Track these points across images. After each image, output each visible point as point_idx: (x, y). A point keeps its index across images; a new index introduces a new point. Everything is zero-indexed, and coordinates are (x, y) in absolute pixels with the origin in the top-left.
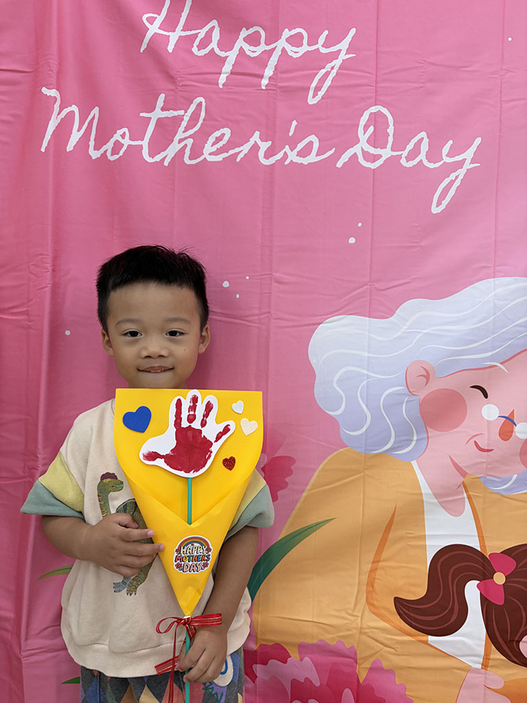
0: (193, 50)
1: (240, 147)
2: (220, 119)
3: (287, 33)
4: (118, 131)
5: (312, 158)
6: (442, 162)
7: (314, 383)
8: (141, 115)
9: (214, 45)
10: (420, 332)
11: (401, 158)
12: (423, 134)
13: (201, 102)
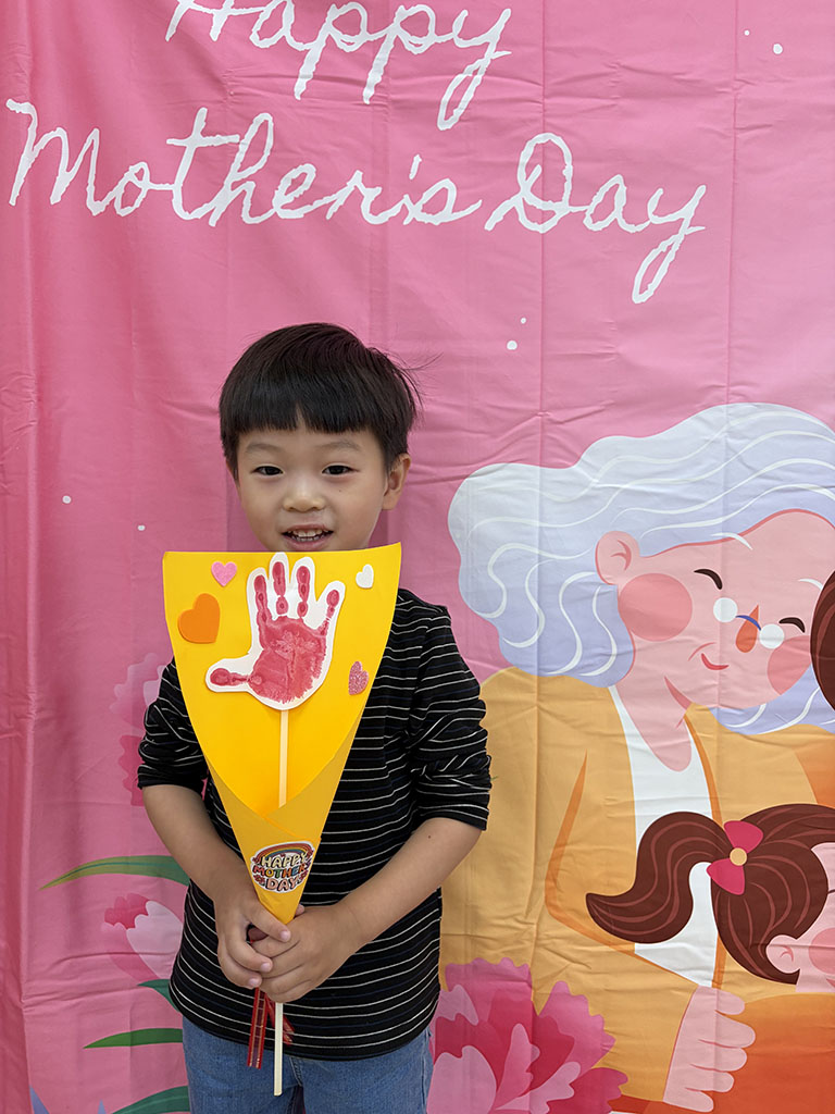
0: (251, 38)
1: (330, 195)
2: (299, 150)
3: (402, 13)
4: (131, 167)
5: (447, 215)
6: (647, 223)
7: (458, 571)
8: (169, 142)
9: (285, 31)
10: (617, 488)
11: (585, 216)
12: (618, 179)
13: (266, 121)
